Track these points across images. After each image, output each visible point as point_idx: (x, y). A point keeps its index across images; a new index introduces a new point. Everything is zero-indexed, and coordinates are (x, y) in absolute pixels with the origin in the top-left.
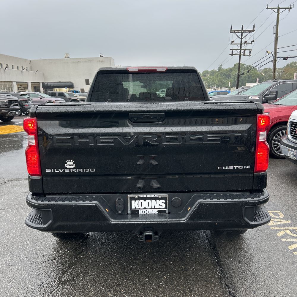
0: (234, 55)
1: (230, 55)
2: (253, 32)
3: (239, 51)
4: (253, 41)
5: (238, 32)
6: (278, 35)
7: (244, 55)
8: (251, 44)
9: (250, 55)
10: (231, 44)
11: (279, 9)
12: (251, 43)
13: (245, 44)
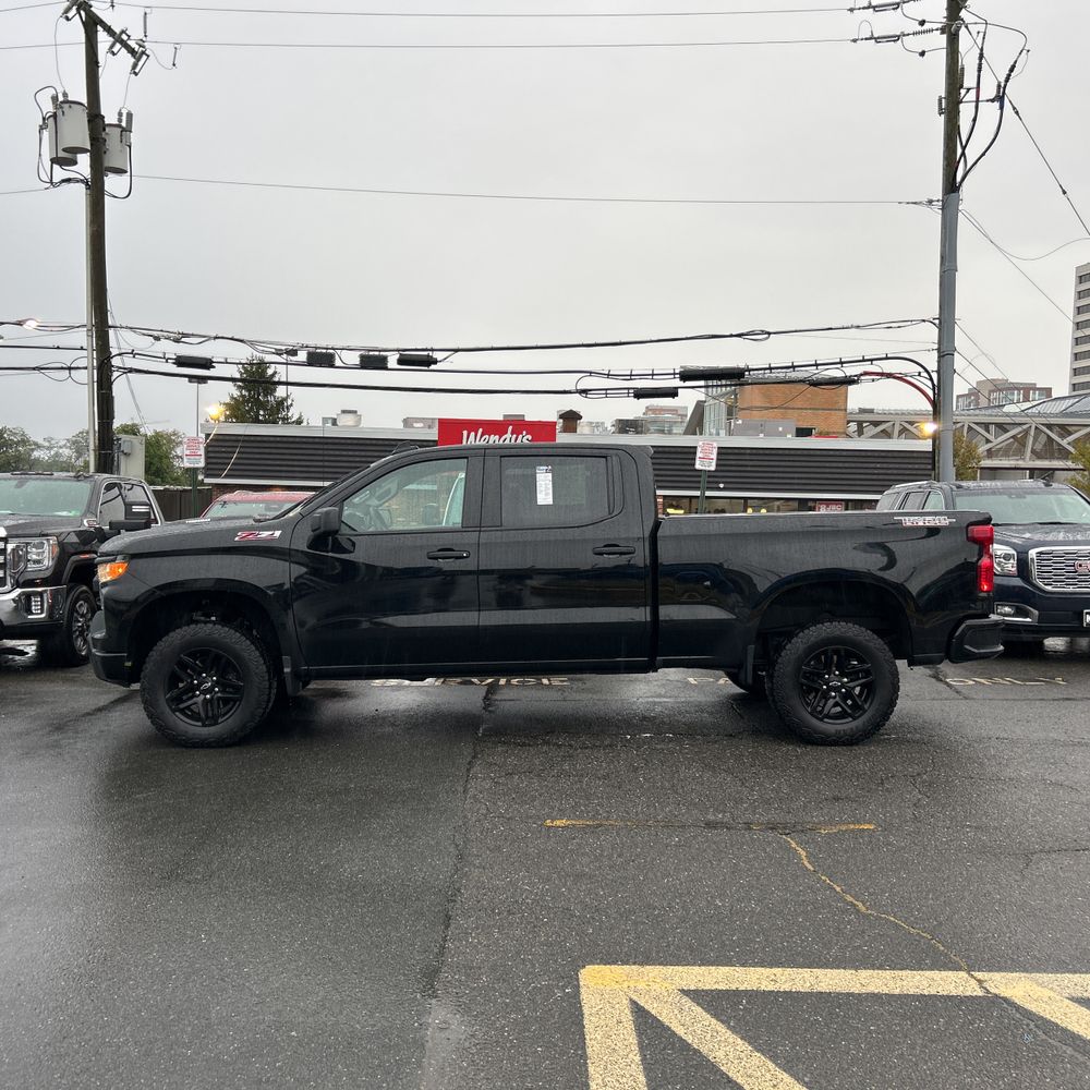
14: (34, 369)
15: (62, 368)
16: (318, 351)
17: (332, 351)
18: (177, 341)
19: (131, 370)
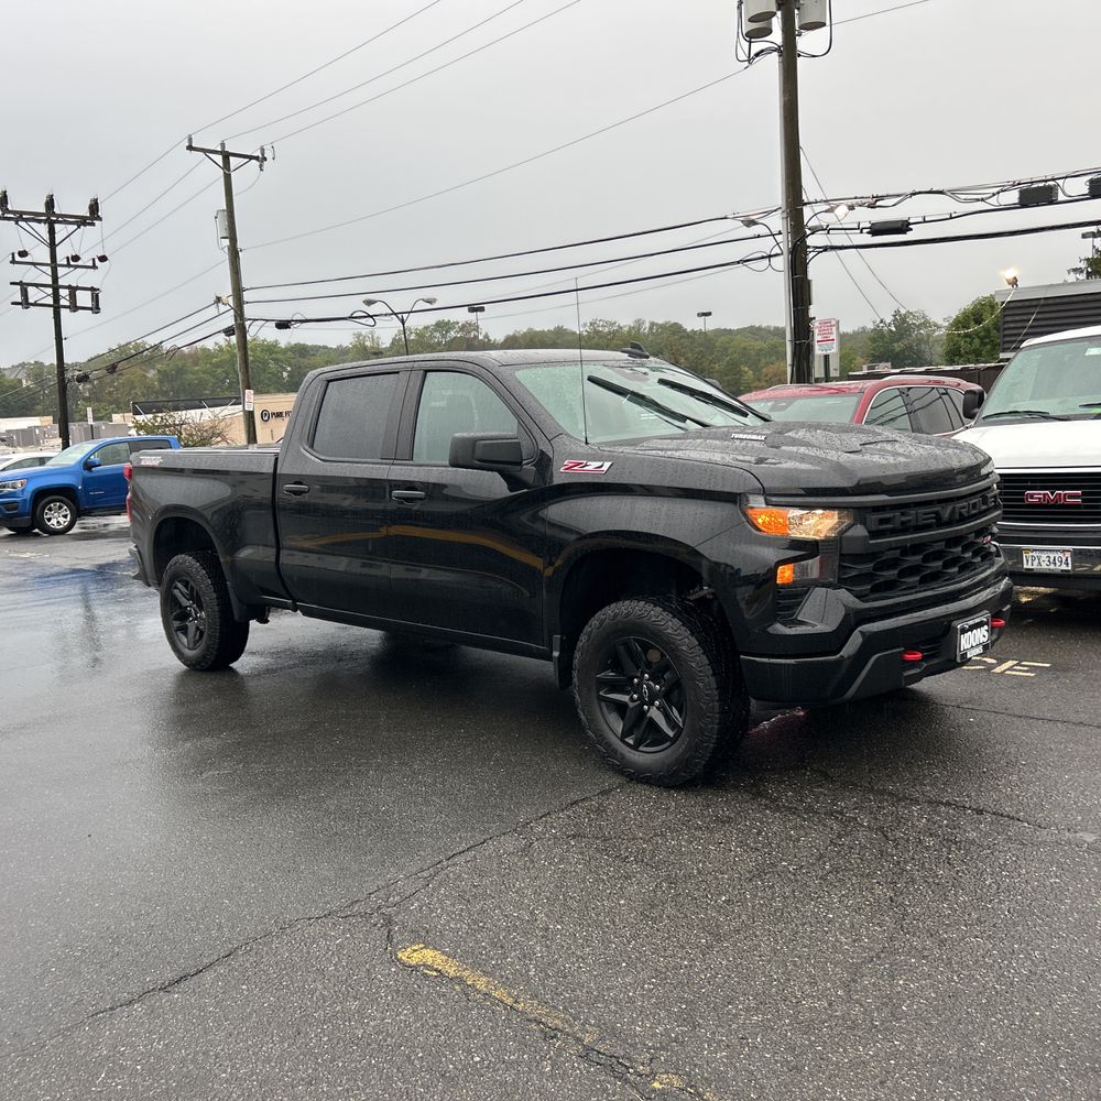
0: (32, 304)
1: (13, 303)
2: (94, 224)
3: (50, 291)
4: (103, 259)
5: (35, 217)
6: (239, 245)
7: (74, 307)
8: (94, 267)
9: (96, 309)
10: (13, 261)
11: (226, 156)
12: (91, 264)
13: (69, 265)
14: (738, 262)
15: (763, 257)
16: (1035, 186)
17: (1051, 183)
18: (872, 206)
19: (826, 249)
